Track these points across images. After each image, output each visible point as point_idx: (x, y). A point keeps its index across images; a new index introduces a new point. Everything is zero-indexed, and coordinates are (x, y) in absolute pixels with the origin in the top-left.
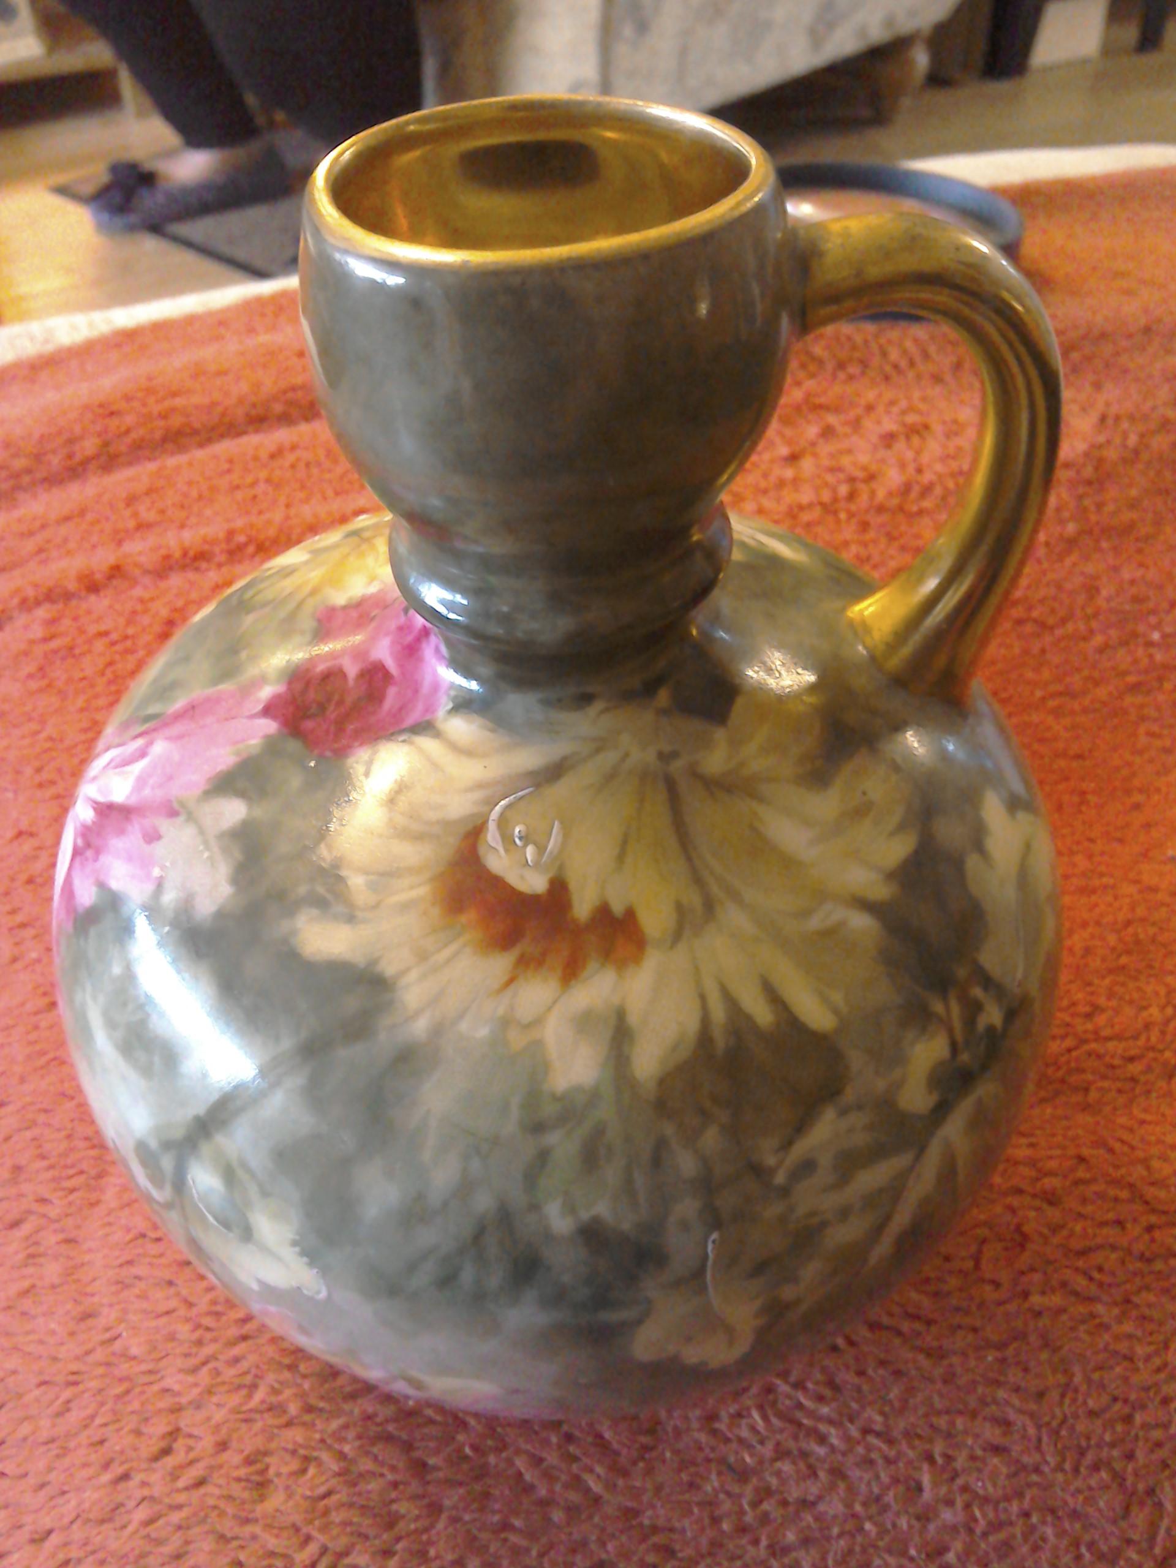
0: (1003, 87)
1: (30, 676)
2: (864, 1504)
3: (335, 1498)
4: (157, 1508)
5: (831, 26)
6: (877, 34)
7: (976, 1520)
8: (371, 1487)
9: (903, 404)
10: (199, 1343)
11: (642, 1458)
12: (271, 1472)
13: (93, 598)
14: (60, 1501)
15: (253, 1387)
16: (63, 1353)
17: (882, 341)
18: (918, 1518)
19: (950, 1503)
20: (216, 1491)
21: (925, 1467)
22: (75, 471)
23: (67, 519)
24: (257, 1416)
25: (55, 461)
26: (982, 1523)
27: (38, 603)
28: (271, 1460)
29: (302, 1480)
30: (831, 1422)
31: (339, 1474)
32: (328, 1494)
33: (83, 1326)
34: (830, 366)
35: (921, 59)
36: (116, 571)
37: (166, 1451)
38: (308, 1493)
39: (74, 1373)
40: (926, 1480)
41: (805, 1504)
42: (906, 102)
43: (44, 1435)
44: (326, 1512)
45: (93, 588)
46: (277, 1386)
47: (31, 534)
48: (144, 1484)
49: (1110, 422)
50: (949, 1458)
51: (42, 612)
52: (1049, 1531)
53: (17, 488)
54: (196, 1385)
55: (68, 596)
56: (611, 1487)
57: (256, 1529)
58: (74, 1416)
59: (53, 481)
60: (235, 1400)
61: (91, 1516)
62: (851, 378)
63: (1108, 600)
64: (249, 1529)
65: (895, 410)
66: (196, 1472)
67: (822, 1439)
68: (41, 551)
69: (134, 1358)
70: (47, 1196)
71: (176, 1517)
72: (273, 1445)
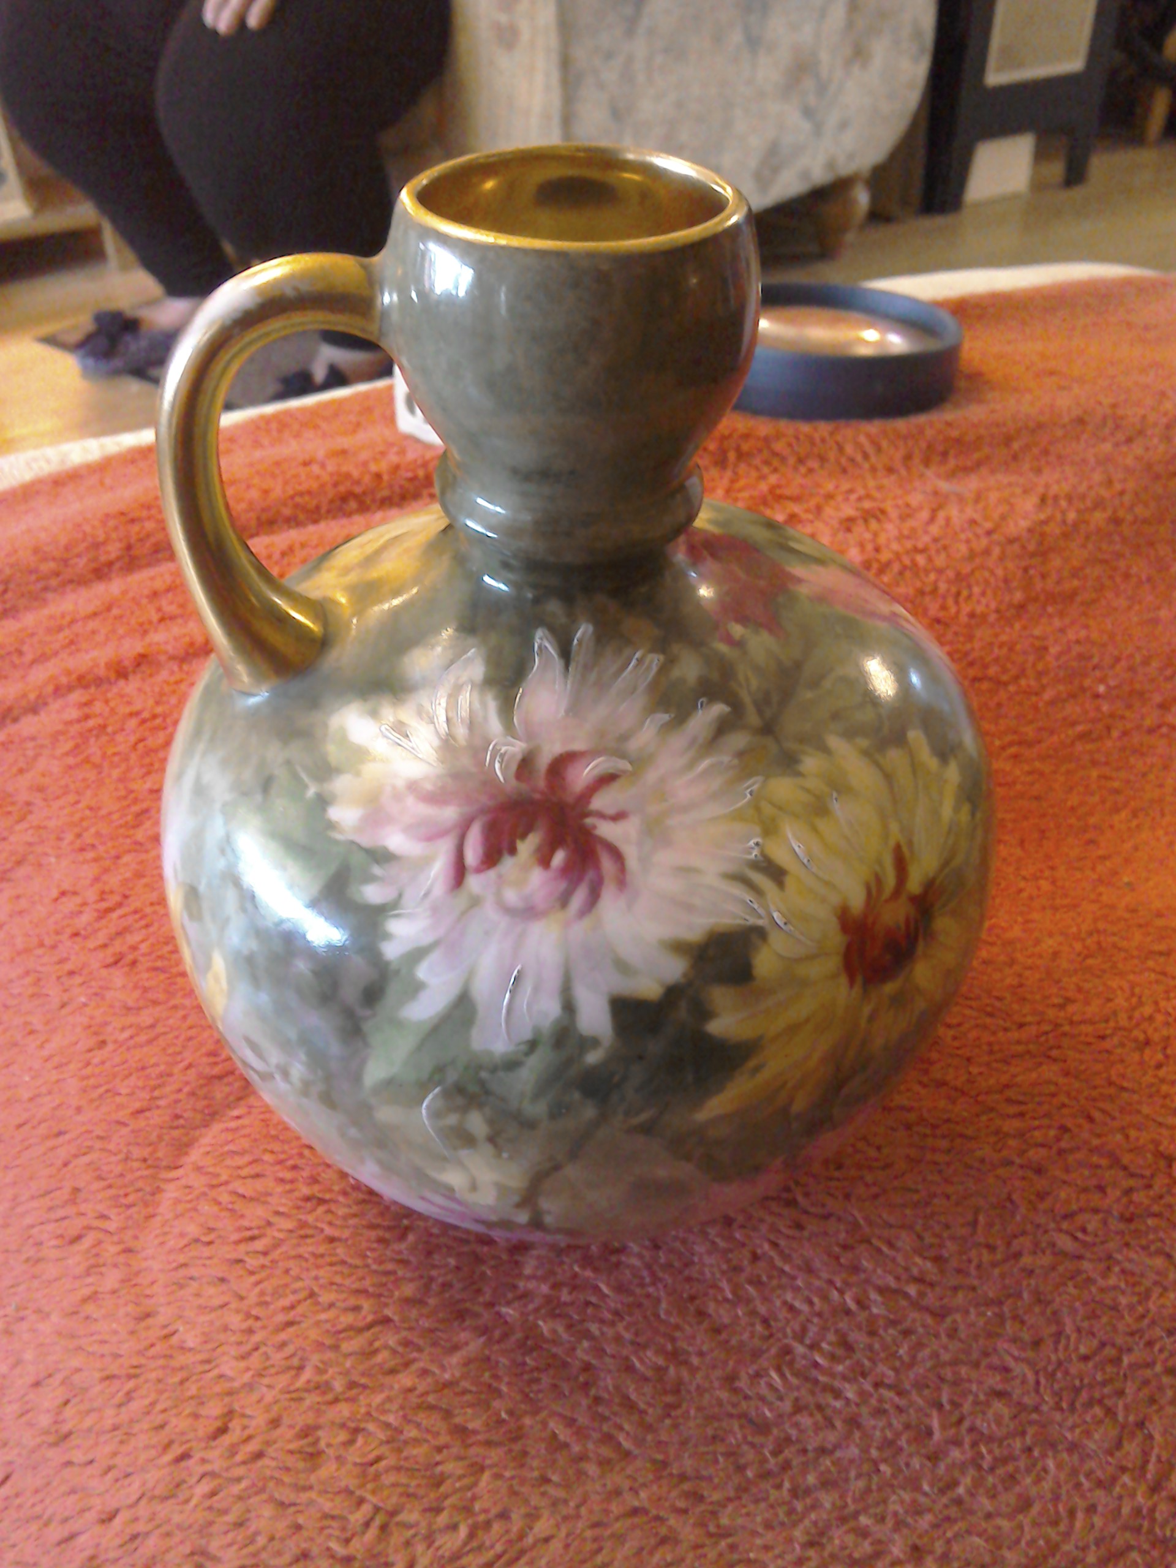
0: (939, 221)
1: (67, 754)
2: (880, 1449)
3: (383, 1464)
4: (216, 1482)
5: (776, 170)
6: (819, 176)
7: (982, 1457)
8: (415, 1452)
9: (861, 492)
10: (250, 1331)
11: (669, 1415)
12: (322, 1444)
13: (122, 683)
14: (126, 1482)
15: (301, 1368)
16: (124, 1348)
17: (839, 438)
18: (929, 1459)
19: (957, 1443)
20: (273, 1464)
21: (935, 1413)
22: (101, 572)
23: (95, 614)
24: (306, 1395)
25: (81, 564)
26: (989, 1458)
27: (70, 688)
28: (320, 1433)
29: (351, 1449)
30: (844, 1378)
31: (388, 1442)
32: (379, 1459)
33: (143, 1324)
34: (792, 461)
35: (862, 198)
36: (142, 660)
37: (223, 1430)
38: (358, 1460)
39: (136, 1367)
40: (935, 1424)
41: (822, 1451)
42: (850, 237)
43: (108, 1423)
44: (376, 1477)
45: (122, 673)
46: (321, 1366)
47: (60, 629)
48: (203, 1461)
49: (1050, 502)
50: (955, 1405)
51: (77, 696)
52: (1051, 1464)
53: (46, 589)
54: (248, 1369)
55: (99, 681)
56: (640, 1442)
57: (312, 1495)
58: (135, 1406)
59: (81, 581)
60: (282, 1381)
61: (157, 1492)
62: (811, 471)
63: (1057, 657)
64: (304, 1497)
65: (853, 497)
66: (252, 1447)
67: (837, 1394)
68: (72, 642)
69: (190, 1350)
70: (106, 1212)
71: (237, 1489)
72: (321, 1421)
